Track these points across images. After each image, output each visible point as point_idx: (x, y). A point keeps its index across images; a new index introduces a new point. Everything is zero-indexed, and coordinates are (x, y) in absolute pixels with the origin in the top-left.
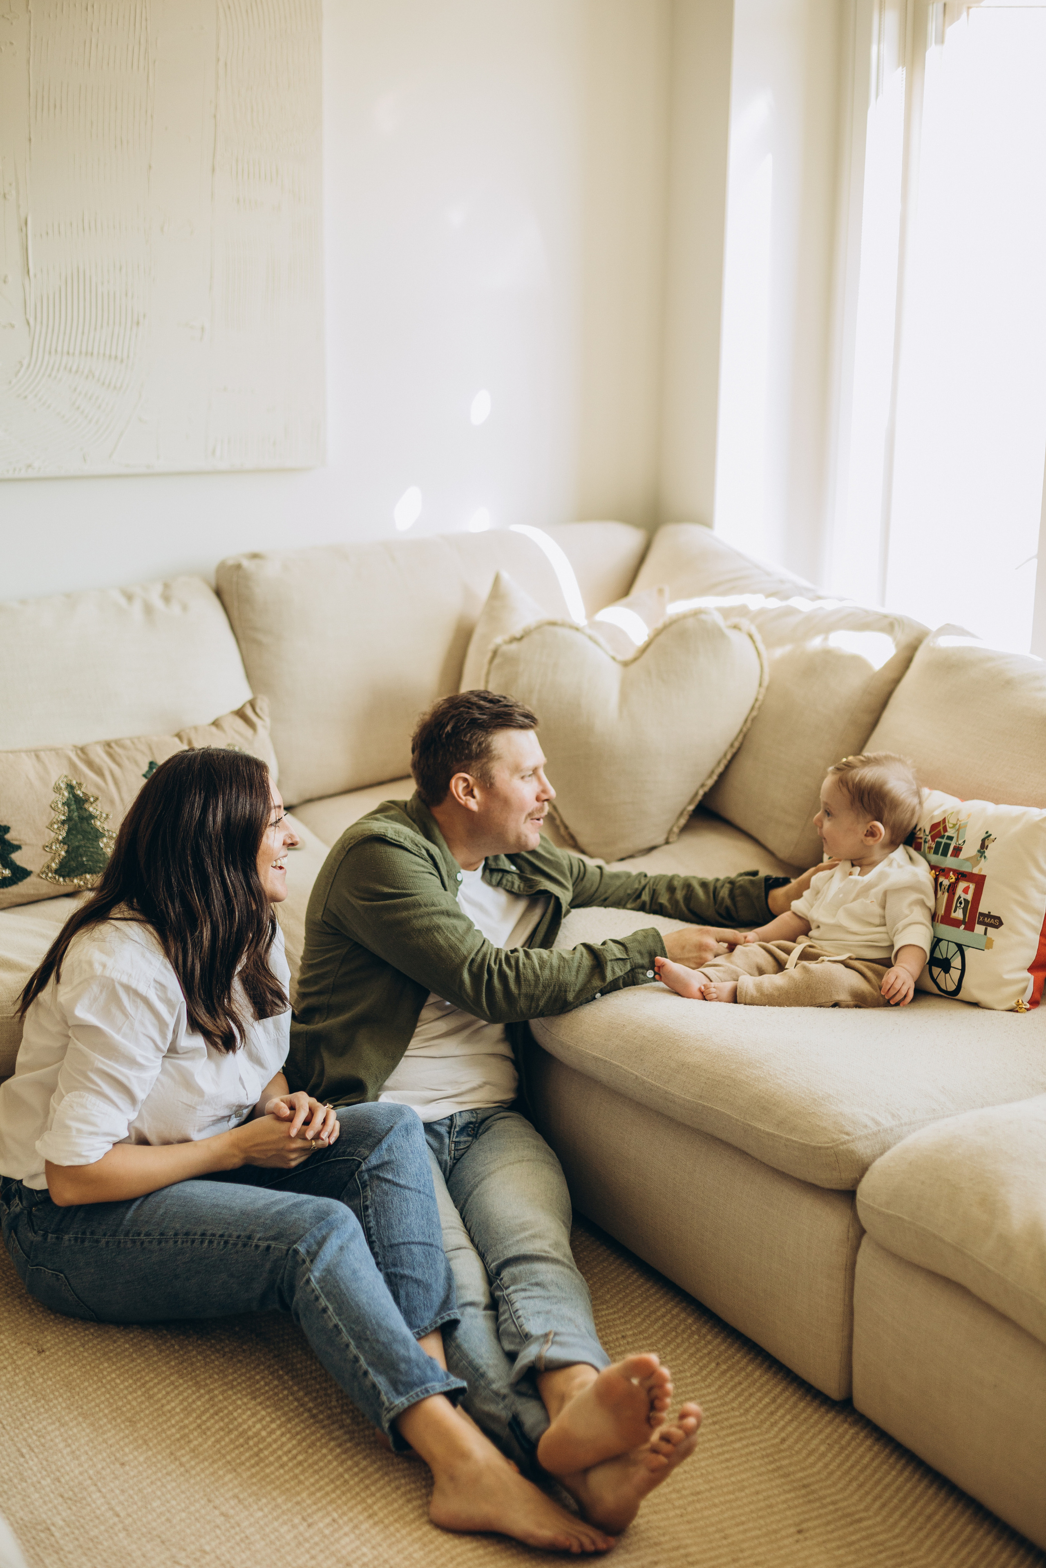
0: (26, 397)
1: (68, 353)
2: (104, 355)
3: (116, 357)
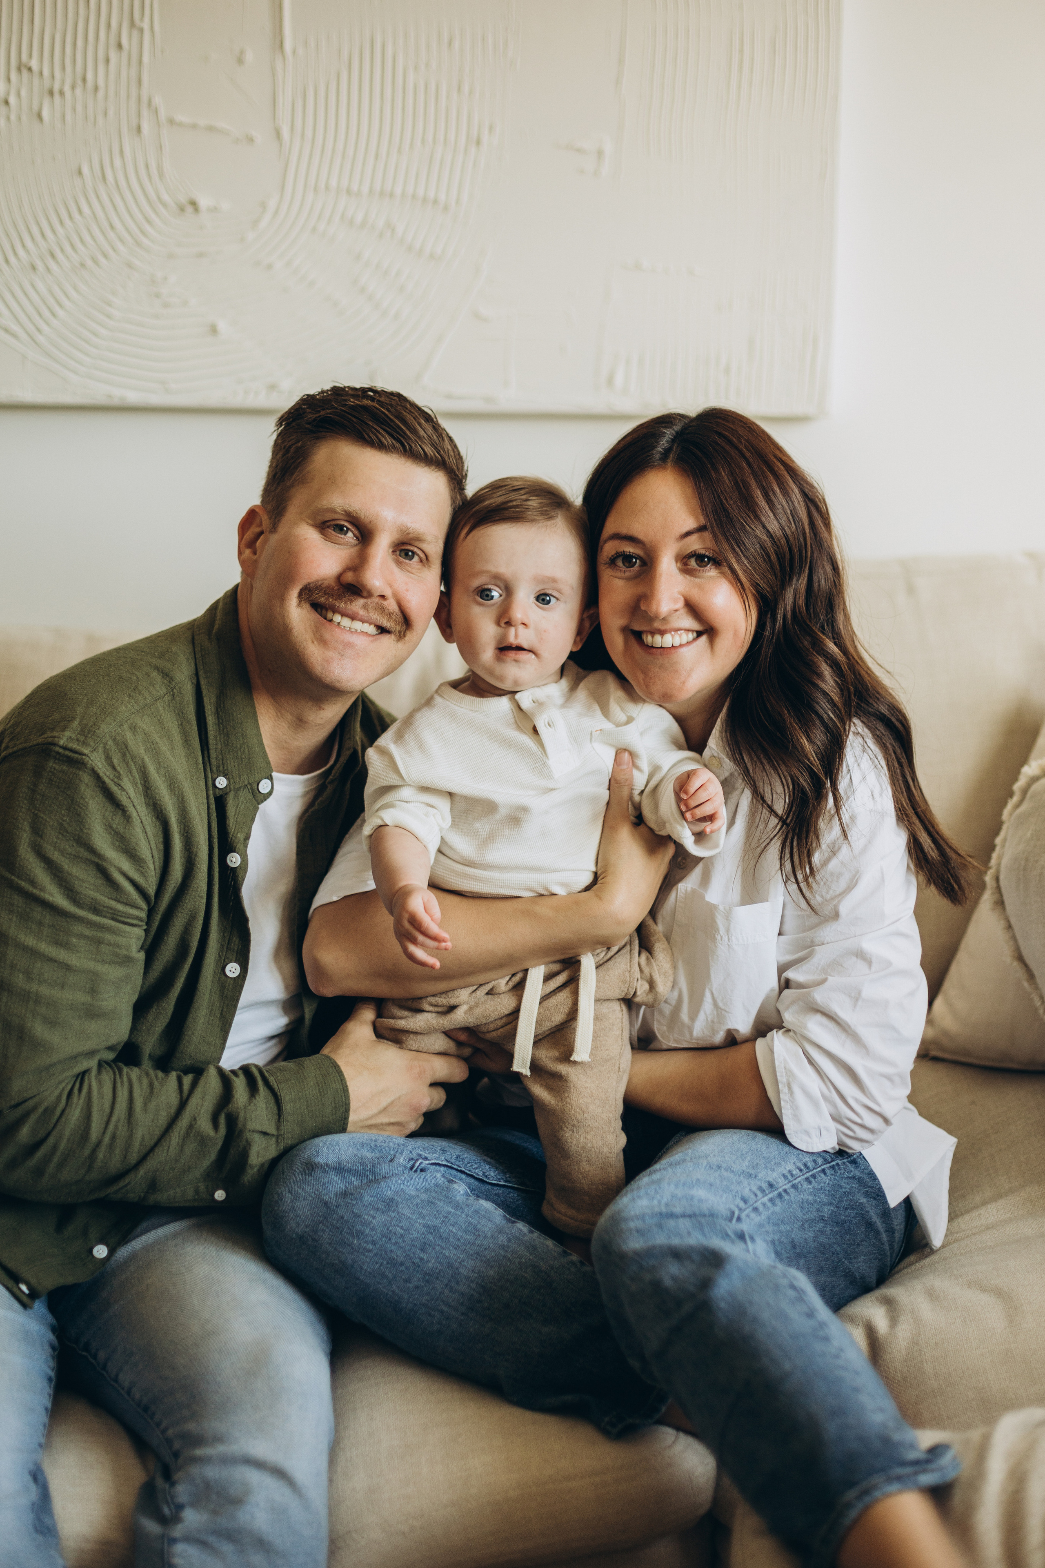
0: (270, 267)
2: (414, 197)
3: (436, 200)
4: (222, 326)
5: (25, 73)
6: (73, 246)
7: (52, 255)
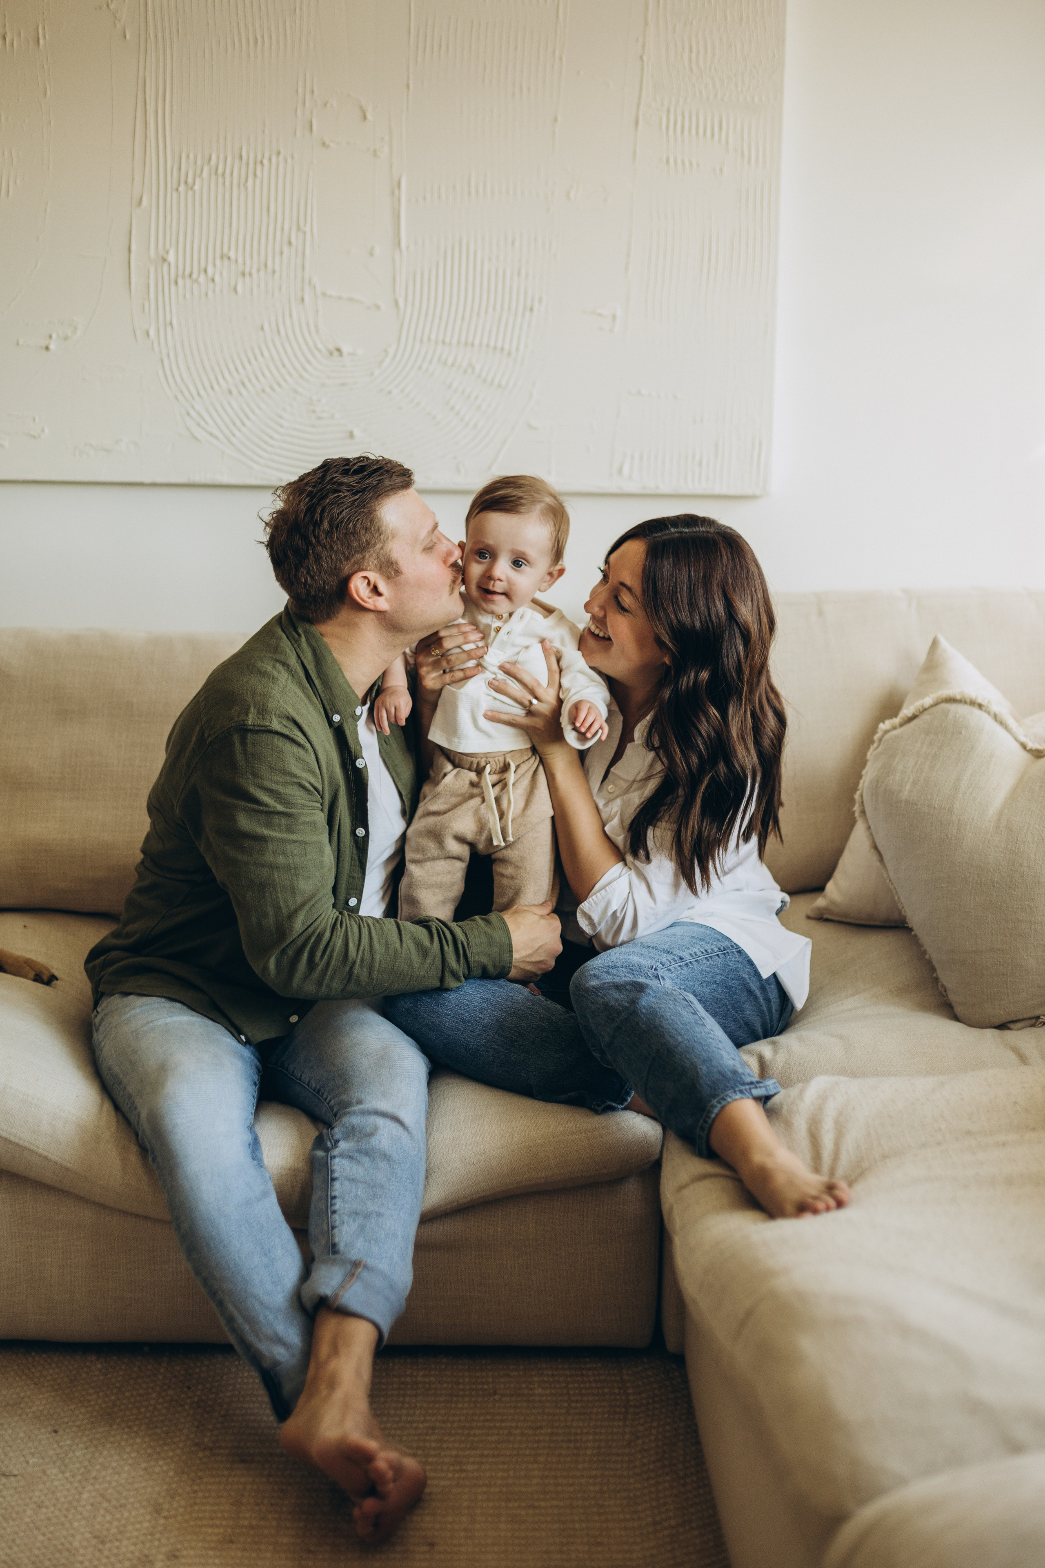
0: (390, 392)
1: (443, 342)
2: (488, 346)
3: (502, 349)
4: (357, 432)
5: (226, 261)
6: (257, 378)
7: (243, 384)
